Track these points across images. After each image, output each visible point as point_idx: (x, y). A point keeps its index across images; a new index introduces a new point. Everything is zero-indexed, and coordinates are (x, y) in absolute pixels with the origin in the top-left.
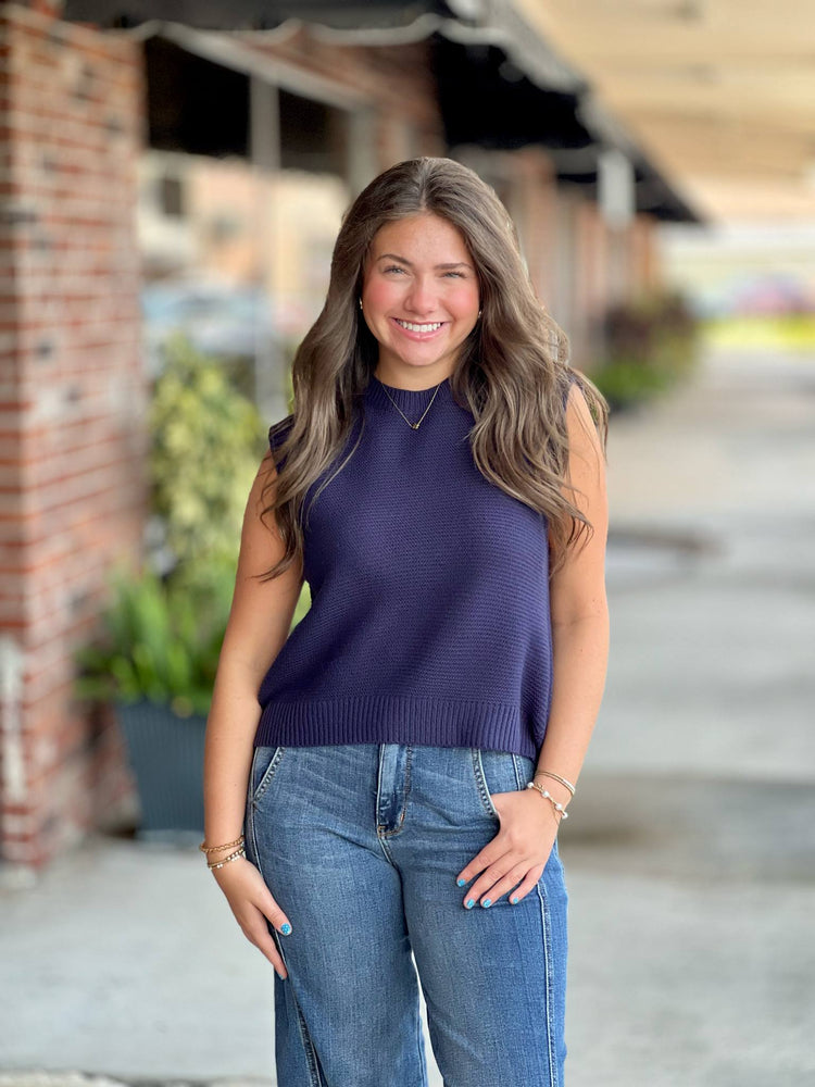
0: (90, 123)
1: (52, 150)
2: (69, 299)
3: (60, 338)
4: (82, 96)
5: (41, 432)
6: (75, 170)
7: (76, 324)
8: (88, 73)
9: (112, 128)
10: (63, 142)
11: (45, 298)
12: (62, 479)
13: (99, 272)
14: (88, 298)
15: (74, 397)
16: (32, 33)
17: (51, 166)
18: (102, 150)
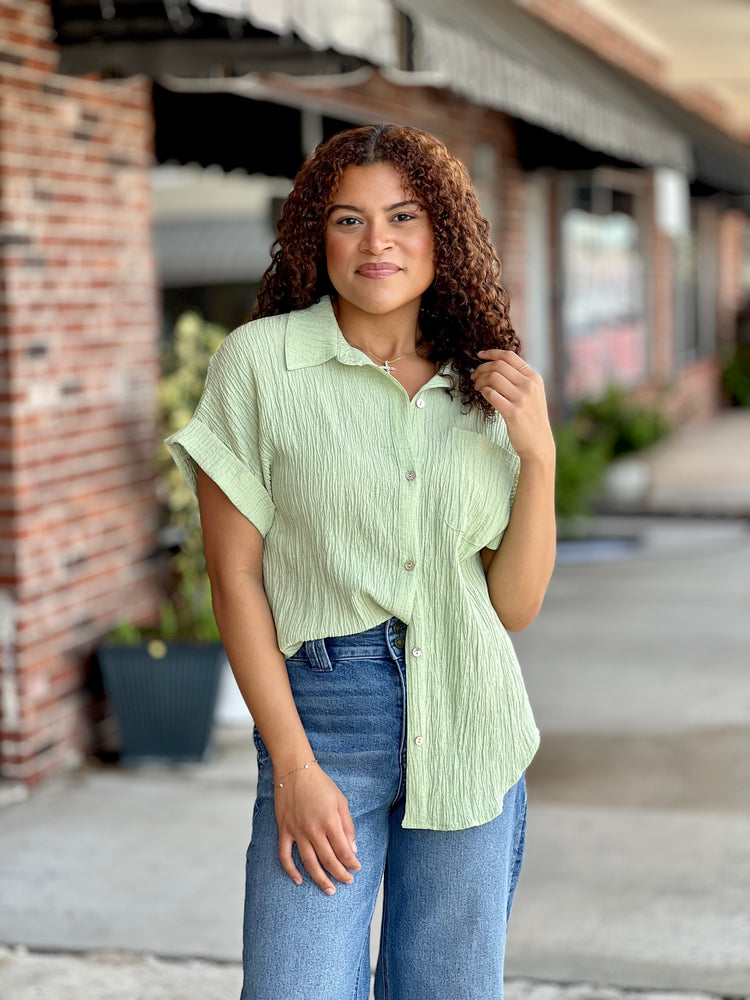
0: (89, 159)
1: (45, 183)
2: (63, 307)
3: (55, 341)
4: (80, 136)
5: (31, 420)
6: (76, 199)
7: (76, 328)
8: (88, 117)
9: (119, 163)
10: (61, 176)
11: (37, 307)
12: (56, 459)
13: (100, 284)
14: (91, 306)
15: (69, 390)
16: (23, 85)
17: (42, 196)
18: (107, 181)
